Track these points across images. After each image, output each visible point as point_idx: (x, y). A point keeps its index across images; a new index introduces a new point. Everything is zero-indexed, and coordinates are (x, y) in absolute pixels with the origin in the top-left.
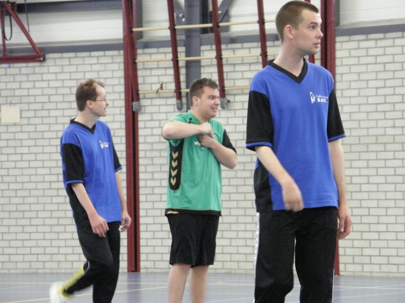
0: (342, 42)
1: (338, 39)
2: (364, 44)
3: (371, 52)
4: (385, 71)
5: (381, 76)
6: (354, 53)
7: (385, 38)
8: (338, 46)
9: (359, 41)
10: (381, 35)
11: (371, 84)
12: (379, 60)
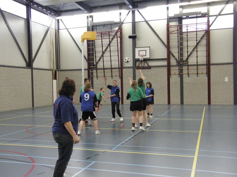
0: (212, 66)
3: (217, 68)
5: (219, 72)
6: (214, 68)
11: (217, 73)
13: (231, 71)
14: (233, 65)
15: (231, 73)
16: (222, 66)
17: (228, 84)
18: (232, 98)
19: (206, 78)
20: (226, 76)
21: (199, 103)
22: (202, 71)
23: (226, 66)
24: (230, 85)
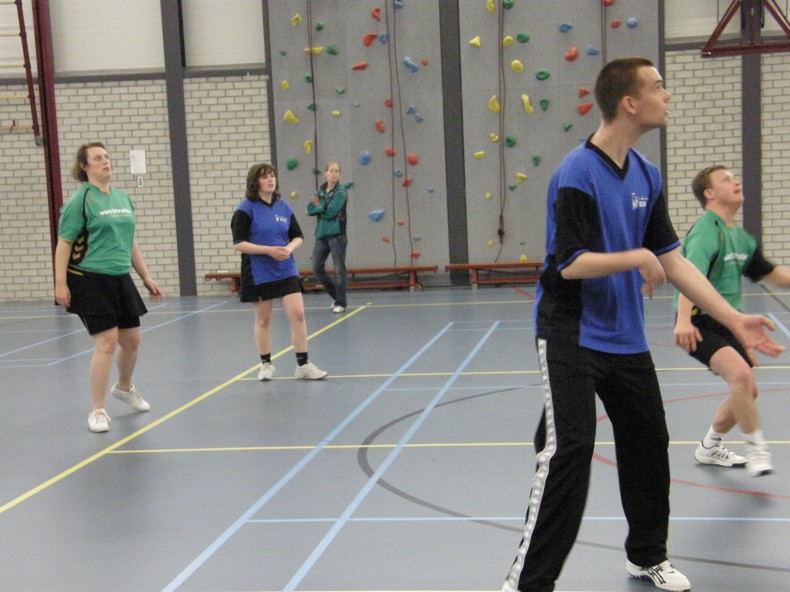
0: (60, 89)
1: (56, 86)
2: (82, 92)
3: (90, 99)
4: (104, 116)
5: (101, 120)
6: (73, 99)
7: (102, 87)
8: (57, 92)
9: (77, 88)
10: (99, 84)
11: (93, 128)
12: (98, 106)
13: (156, 119)
14: (163, 82)
15: (160, 126)
16: (115, 90)
17: (145, 187)
18: (170, 261)
19: (39, 156)
20: (132, 141)
21: (11, 295)
22: (13, 116)
23: (132, 90)
24: (155, 190)
